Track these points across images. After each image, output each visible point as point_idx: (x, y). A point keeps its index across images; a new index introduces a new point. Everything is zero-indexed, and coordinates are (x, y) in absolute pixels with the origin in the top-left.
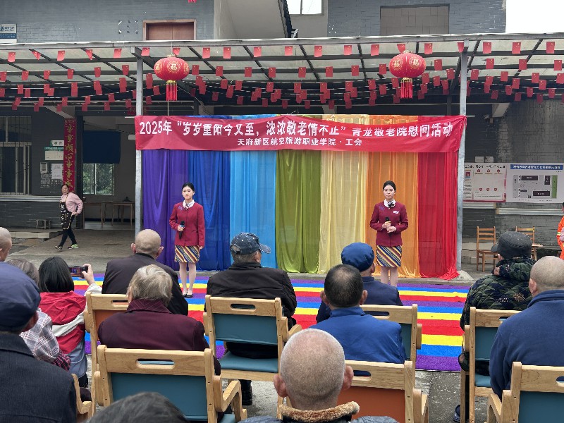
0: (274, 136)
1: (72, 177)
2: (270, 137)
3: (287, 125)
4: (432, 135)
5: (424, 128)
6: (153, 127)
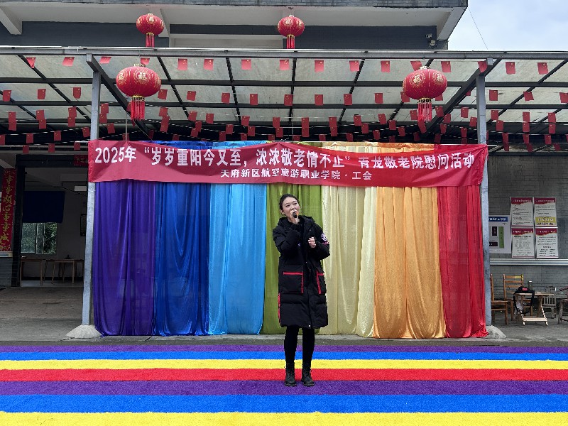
0: (265, 167)
2: (260, 168)
3: (281, 153)
4: (452, 166)
5: (442, 158)
6: (113, 154)
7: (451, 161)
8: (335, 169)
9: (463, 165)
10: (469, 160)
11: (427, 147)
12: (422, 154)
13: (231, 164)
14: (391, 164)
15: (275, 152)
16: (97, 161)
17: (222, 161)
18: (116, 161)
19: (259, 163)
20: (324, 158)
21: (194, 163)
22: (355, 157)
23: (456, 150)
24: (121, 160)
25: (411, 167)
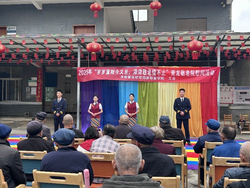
0: (137, 75)
1: (40, 94)
2: (135, 75)
3: (143, 71)
4: (206, 75)
5: (202, 72)
6: (84, 72)
9: (210, 75)
10: (212, 73)
11: (197, 68)
14: (183, 74)
15: (140, 70)
16: (79, 75)
17: (122, 73)
18: (86, 74)
20: (159, 72)
21: (112, 74)
25: (190, 75)
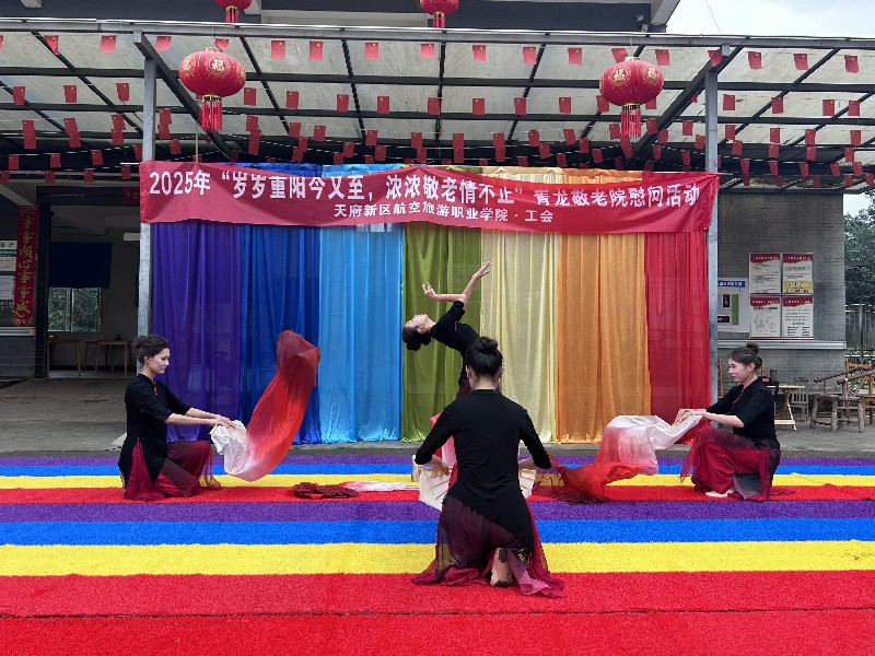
0: (398, 200)
1: (29, 297)
2: (392, 202)
3: (422, 182)
4: (668, 203)
5: (654, 192)
6: (175, 182)
7: (666, 196)
8: (502, 206)
9: (683, 202)
10: (692, 194)
11: (632, 176)
12: (625, 187)
13: (349, 197)
14: (580, 200)
15: (414, 180)
16: (152, 191)
17: (337, 191)
18: (181, 192)
19: (391, 196)
20: (486, 190)
21: (294, 195)
22: (529, 189)
23: (673, 180)
24: (188, 191)
25: (609, 204)
